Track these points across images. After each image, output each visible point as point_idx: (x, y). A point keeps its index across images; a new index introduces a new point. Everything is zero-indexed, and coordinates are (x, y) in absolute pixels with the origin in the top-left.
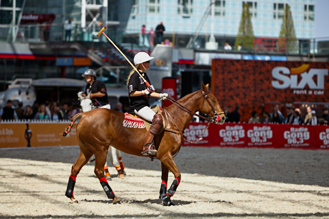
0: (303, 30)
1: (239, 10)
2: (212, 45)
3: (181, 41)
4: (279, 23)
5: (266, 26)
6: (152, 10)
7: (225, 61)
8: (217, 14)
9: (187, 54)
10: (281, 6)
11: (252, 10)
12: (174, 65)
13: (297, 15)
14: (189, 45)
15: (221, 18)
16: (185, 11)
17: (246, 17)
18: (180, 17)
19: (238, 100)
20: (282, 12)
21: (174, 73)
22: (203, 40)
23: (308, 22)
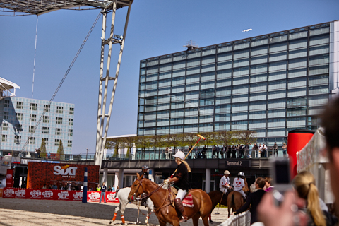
0: (67, 151)
1: (41, 142)
2: (28, 156)
3: (15, 154)
4: (57, 147)
5: (52, 149)
6: (3, 140)
7: (34, 162)
8: (31, 143)
9: (18, 159)
10: (58, 140)
11: (46, 142)
12: (12, 164)
13: (65, 144)
14: (19, 156)
15: (33, 145)
16: (18, 141)
17: (43, 144)
18: (15, 144)
19: (39, 179)
20: (59, 143)
21: (12, 167)
22: (25, 154)
23: (69, 147)
